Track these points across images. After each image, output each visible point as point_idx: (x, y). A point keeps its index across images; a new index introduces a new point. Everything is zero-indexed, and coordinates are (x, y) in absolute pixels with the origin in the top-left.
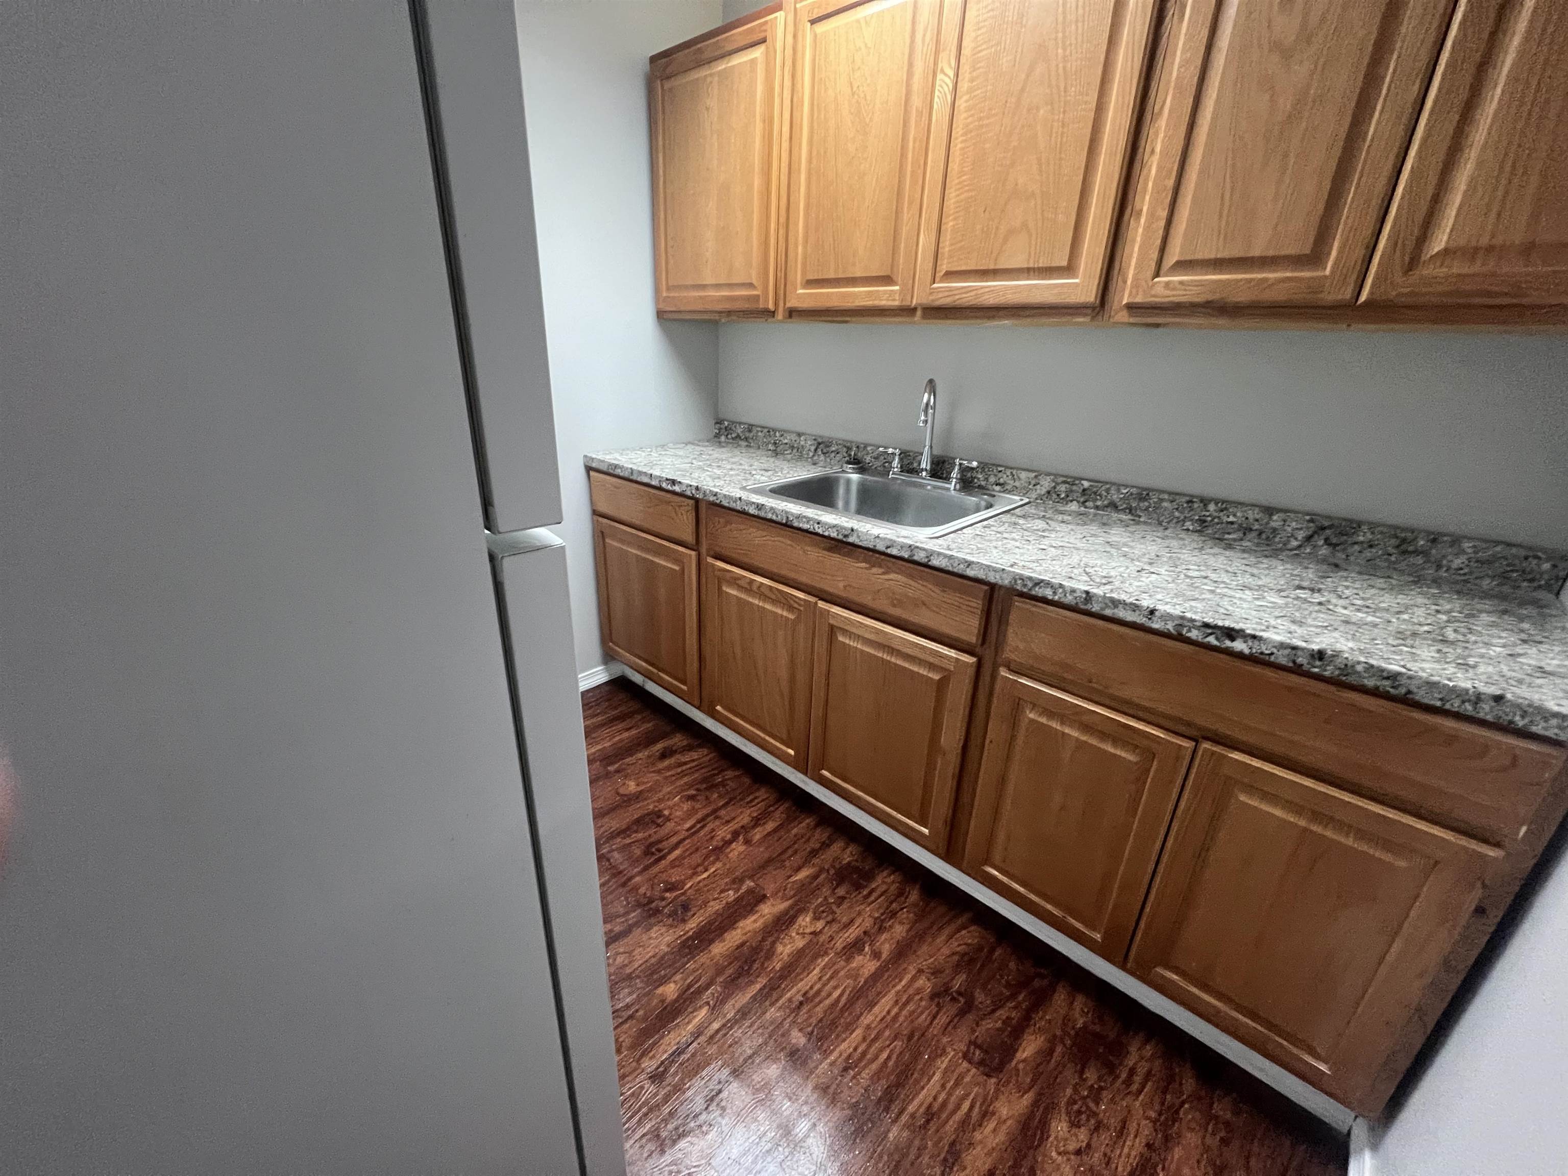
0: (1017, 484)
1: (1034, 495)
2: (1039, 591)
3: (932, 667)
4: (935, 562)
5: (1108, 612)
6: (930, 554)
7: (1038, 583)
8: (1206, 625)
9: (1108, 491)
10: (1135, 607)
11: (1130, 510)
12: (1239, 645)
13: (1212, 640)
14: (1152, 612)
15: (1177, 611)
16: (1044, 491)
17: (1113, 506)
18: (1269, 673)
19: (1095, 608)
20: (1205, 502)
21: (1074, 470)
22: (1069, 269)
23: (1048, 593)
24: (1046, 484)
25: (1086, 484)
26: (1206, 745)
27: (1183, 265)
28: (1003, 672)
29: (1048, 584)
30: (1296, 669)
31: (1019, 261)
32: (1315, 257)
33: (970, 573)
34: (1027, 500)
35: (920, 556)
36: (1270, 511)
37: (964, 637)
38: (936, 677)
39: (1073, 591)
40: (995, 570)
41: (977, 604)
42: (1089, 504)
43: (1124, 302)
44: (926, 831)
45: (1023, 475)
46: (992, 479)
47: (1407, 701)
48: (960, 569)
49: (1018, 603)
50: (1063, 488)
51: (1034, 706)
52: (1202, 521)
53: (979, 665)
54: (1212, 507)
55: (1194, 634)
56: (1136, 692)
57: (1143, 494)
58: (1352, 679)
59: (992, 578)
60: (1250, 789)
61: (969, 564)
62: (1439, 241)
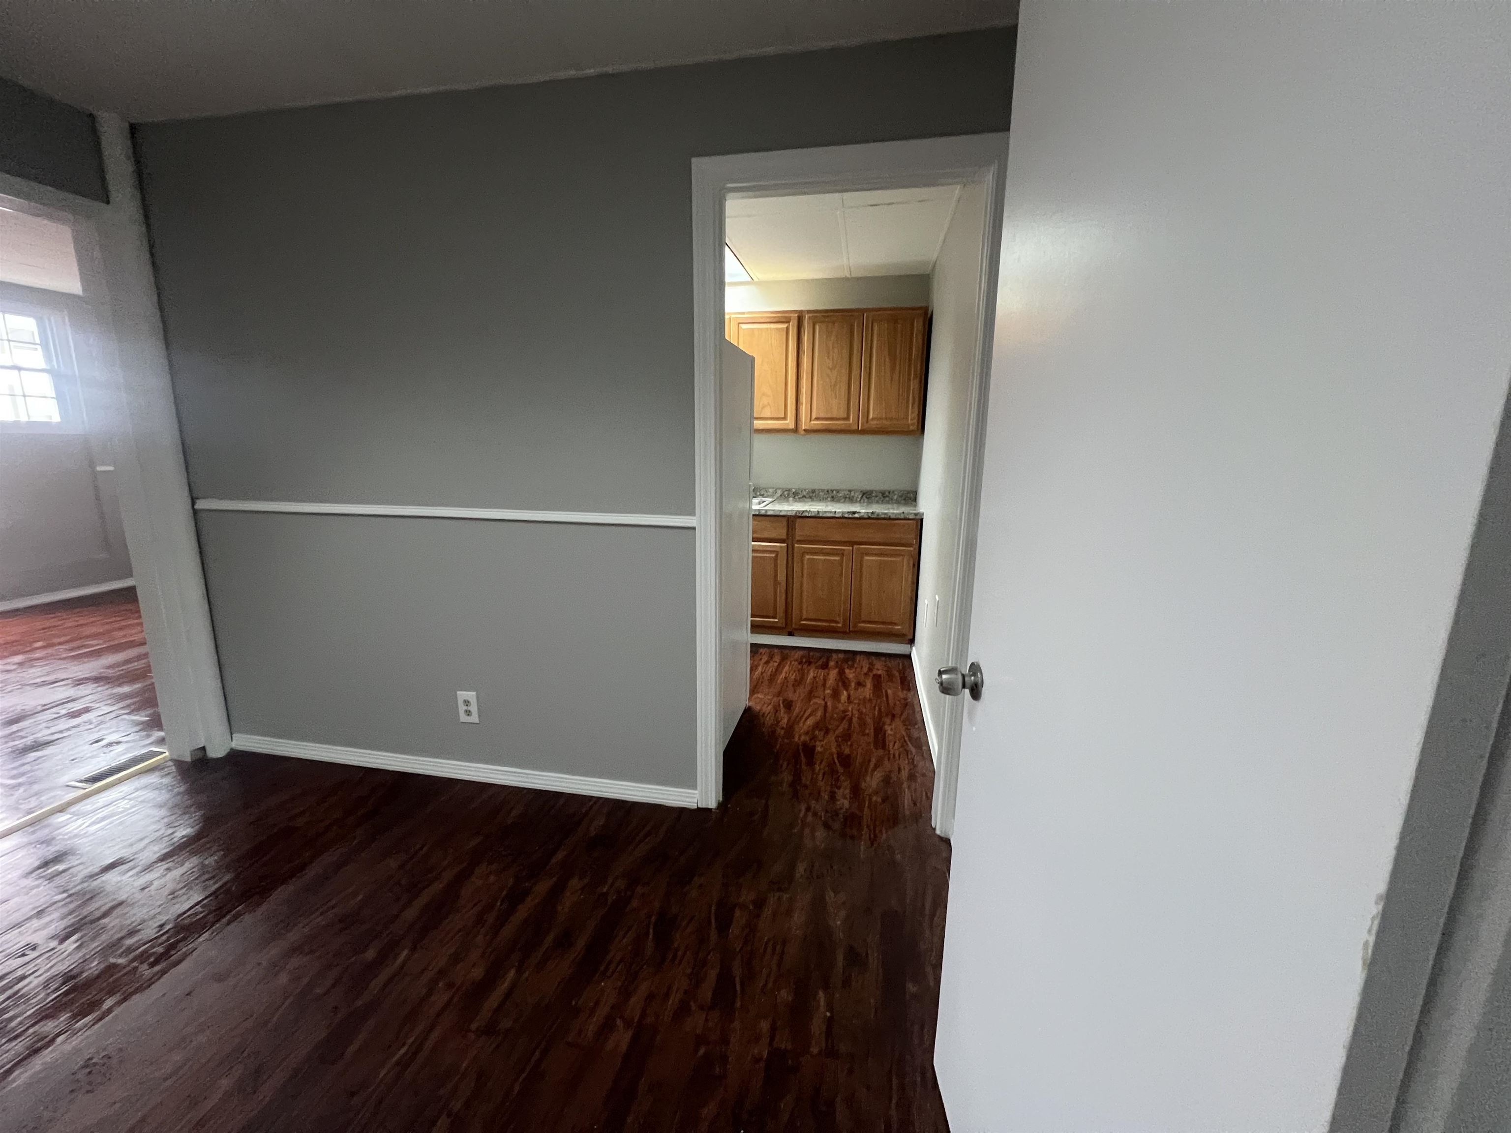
0: (769, 493)
1: (775, 497)
2: (804, 514)
3: (771, 552)
4: (769, 513)
5: (824, 515)
6: (766, 511)
7: (803, 512)
8: (848, 512)
9: (802, 491)
10: (831, 512)
11: (810, 497)
12: (857, 515)
13: (851, 516)
14: (835, 512)
15: (840, 511)
16: (779, 495)
17: (804, 496)
18: (864, 521)
19: (821, 515)
20: (832, 491)
21: (789, 487)
22: (785, 418)
23: (807, 514)
24: (779, 492)
25: (794, 490)
26: (855, 547)
27: (817, 419)
28: (796, 545)
29: (806, 511)
30: (869, 518)
31: (768, 415)
32: (847, 418)
33: (782, 514)
34: (774, 500)
35: (763, 512)
36: (850, 491)
37: (782, 537)
38: (774, 555)
39: (814, 512)
40: (789, 511)
41: (785, 523)
42: (796, 497)
43: (803, 428)
44: (777, 620)
45: (770, 490)
46: (758, 493)
47: (890, 519)
48: (778, 513)
49: (798, 520)
50: (786, 493)
51: (808, 553)
52: (833, 497)
53: (787, 545)
54: (834, 492)
55: (846, 516)
56: (838, 537)
57: (813, 491)
58: (879, 517)
59: (789, 513)
60: (867, 554)
61: (781, 511)
62: (871, 416)
